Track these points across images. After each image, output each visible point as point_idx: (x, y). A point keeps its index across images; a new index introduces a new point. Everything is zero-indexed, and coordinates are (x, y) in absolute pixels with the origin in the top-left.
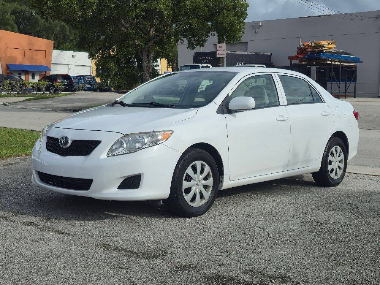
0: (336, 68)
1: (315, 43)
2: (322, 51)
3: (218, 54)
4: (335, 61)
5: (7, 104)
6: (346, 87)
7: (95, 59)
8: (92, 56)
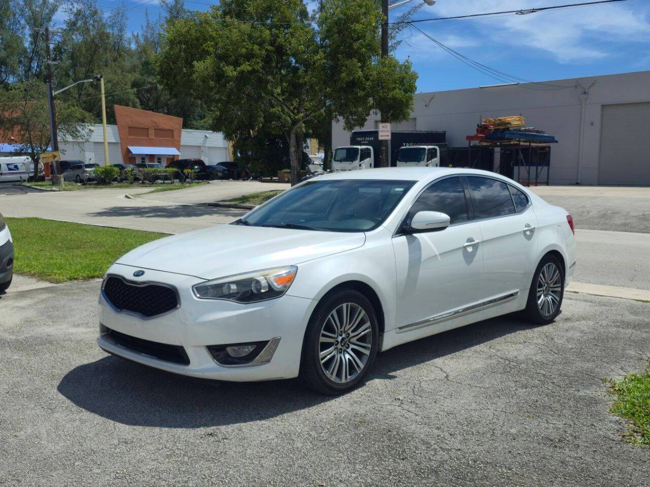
0: (526, 150)
1: (499, 120)
2: (508, 129)
3: (381, 136)
4: (523, 141)
5: (129, 196)
6: (537, 173)
7: (232, 140)
8: (228, 137)
